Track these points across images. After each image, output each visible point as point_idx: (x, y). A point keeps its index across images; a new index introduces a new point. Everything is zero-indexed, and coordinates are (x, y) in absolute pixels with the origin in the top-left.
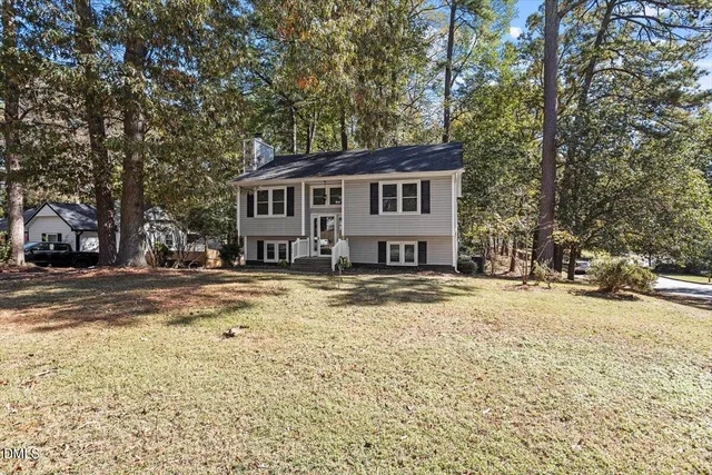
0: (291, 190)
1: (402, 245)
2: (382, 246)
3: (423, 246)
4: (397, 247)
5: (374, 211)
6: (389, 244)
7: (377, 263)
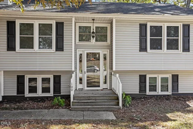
0: (60, 26)
6: (148, 77)
7: (138, 93)
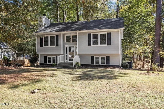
0: (57, 36)
1: (100, 57)
2: (92, 58)
3: (108, 58)
4: (98, 58)
5: (89, 44)
6: (95, 57)
7: (90, 64)
